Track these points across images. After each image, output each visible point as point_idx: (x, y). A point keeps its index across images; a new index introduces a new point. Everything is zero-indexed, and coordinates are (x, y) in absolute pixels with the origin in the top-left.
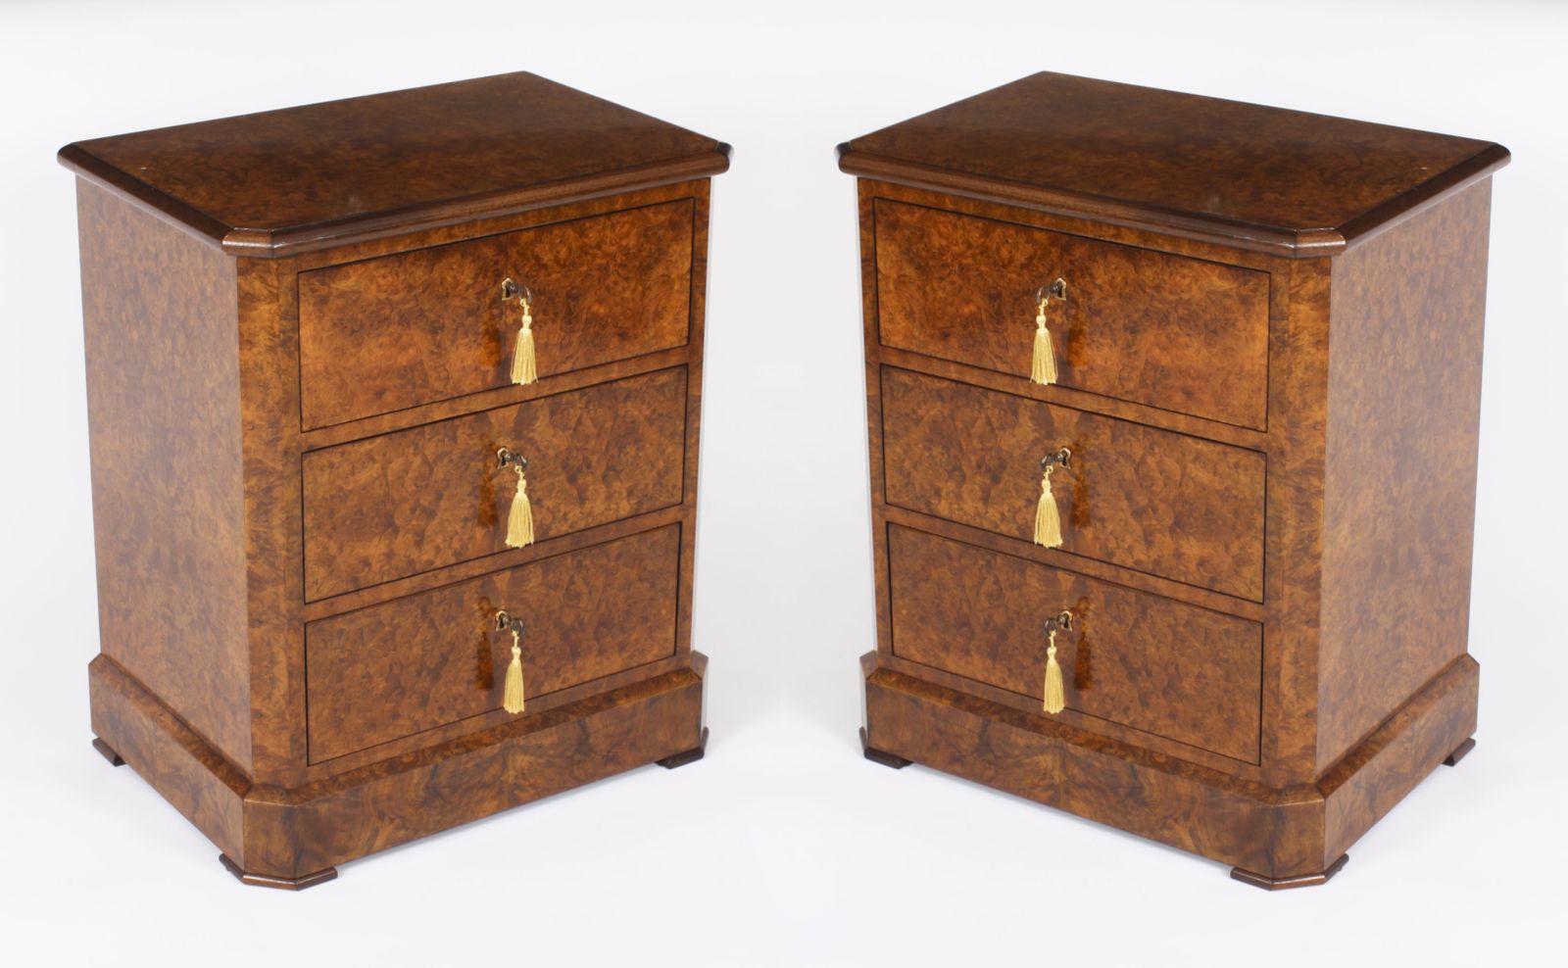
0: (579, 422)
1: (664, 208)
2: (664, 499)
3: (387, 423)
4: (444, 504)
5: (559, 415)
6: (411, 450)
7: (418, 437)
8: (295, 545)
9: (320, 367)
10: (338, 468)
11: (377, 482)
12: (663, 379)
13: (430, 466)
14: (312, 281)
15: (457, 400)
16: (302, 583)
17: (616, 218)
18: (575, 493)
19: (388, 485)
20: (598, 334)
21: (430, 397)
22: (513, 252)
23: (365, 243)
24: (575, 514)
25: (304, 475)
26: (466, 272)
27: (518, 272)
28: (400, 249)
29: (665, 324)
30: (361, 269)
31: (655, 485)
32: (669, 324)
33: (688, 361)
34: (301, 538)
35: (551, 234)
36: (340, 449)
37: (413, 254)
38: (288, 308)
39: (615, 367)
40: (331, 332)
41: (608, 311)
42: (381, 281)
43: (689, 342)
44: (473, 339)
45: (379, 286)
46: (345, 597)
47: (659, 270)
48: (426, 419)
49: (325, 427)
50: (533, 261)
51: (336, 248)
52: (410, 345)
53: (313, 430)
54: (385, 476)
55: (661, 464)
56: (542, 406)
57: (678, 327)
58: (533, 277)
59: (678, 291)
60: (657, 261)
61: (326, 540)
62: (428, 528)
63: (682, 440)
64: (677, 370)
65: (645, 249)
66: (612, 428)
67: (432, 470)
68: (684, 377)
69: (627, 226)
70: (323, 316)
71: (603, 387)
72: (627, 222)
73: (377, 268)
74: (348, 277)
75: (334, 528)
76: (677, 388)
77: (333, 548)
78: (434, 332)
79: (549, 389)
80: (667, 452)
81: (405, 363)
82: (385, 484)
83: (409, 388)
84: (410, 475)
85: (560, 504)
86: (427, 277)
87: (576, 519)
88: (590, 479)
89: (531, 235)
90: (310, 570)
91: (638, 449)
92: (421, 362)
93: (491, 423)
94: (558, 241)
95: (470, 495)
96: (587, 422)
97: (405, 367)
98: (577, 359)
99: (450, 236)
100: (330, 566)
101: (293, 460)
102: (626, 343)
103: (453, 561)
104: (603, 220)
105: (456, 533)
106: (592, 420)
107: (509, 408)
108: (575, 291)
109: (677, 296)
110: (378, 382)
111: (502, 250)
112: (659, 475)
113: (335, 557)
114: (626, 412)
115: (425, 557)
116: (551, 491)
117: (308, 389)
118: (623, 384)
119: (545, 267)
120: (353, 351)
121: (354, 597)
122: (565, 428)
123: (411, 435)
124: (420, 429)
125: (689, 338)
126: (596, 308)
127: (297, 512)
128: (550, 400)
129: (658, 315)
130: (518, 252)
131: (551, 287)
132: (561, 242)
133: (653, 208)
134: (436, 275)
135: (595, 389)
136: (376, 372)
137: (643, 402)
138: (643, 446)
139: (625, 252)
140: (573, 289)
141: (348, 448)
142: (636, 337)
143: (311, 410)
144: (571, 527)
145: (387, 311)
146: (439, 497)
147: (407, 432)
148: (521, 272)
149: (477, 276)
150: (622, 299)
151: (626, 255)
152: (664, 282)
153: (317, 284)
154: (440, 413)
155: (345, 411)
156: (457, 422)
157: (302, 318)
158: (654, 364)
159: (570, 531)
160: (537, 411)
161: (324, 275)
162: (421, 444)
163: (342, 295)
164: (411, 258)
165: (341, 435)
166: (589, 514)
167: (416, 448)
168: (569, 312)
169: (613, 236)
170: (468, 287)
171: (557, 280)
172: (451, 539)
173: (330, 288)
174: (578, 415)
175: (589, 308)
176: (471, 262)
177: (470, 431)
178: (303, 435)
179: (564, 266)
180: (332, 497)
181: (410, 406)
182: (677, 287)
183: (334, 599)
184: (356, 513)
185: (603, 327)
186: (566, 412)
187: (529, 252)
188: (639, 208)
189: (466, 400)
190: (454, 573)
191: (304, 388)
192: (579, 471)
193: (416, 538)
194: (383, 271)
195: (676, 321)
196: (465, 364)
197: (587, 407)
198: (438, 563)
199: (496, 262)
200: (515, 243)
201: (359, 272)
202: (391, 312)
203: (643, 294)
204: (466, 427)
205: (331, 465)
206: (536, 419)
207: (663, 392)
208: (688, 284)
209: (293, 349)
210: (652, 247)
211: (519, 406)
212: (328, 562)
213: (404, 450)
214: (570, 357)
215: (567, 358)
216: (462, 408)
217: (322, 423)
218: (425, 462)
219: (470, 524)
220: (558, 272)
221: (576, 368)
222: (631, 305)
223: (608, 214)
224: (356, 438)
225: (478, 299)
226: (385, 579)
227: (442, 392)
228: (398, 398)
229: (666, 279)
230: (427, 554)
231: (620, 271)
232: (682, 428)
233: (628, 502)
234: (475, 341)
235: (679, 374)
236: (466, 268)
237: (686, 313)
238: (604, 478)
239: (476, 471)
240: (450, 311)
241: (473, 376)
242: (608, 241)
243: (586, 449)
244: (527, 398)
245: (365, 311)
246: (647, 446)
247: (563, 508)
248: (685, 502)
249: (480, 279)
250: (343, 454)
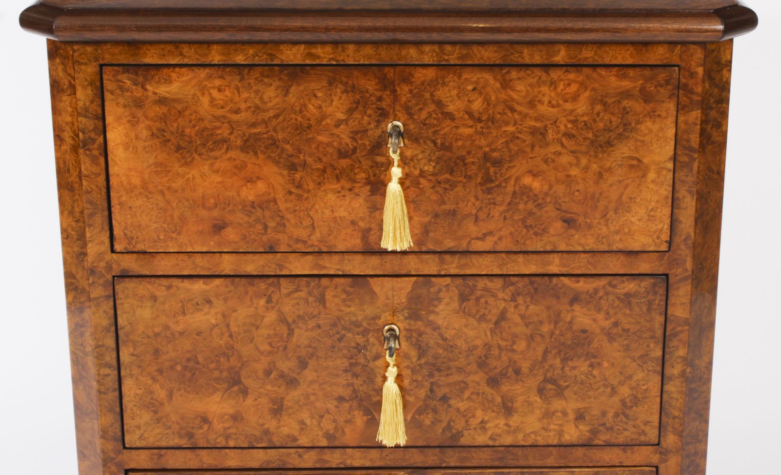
0: (503, 316)
1: (631, 72)
2: (628, 434)
3: (227, 265)
4: (309, 374)
5: (472, 302)
6: (262, 302)
7: (272, 289)
8: (109, 379)
9: (136, 181)
10: (164, 303)
11: (216, 331)
12: (630, 286)
13: (288, 325)
14: (120, 77)
15: (326, 257)
16: (119, 423)
17: (555, 74)
18: (499, 400)
19: (231, 336)
20: (530, 213)
21: (289, 245)
22: (404, 90)
23: (190, 43)
24: (497, 424)
25: (118, 302)
26: (334, 103)
27: (411, 115)
28: (240, 59)
29: (633, 220)
30: (187, 75)
31: (616, 415)
32: (640, 220)
33: (667, 272)
34: (116, 372)
35: (460, 77)
36: (165, 282)
37: (260, 69)
38: (88, 104)
39: (556, 259)
40: (147, 144)
41: (546, 187)
42: (215, 93)
43: (670, 247)
44: (349, 186)
45: (212, 100)
46: (177, 451)
47: (623, 150)
48: (281, 270)
49: (145, 253)
50: (432, 107)
51: (151, 43)
52: (258, 178)
53: (128, 253)
54: (228, 326)
55: (625, 391)
56: (447, 286)
57: (654, 227)
58: (434, 126)
59: (653, 181)
60: (621, 137)
61: (150, 382)
62: (289, 397)
63: (659, 369)
64: (651, 281)
65: (602, 119)
66: (552, 334)
67: (291, 332)
68: (662, 291)
69: (574, 87)
70: (137, 123)
71: (538, 279)
72: (575, 82)
73: (210, 77)
74: (168, 81)
75: (160, 371)
76: (650, 303)
77: (162, 394)
78: (293, 168)
79: (457, 267)
80: (635, 378)
81: (251, 198)
82: (227, 335)
83: (260, 227)
84: (264, 332)
85: (476, 409)
86: (277, 100)
87: (499, 431)
88: (518, 388)
89: (431, 73)
90: (129, 411)
91: (592, 365)
92: (275, 201)
93: (374, 293)
94: (470, 88)
95: (346, 371)
96: (513, 315)
97: (253, 203)
98: (500, 239)
99: (310, 55)
100: (156, 412)
101: (101, 281)
102: (572, 231)
103: (324, 443)
104: (538, 72)
105: (328, 411)
106: (523, 317)
107: (399, 279)
108: (495, 155)
109: (652, 186)
110: (216, 213)
111: (386, 84)
112: (623, 402)
113: (162, 404)
114: (573, 318)
115: (285, 430)
116: (462, 391)
117: (120, 204)
118: (565, 280)
119: (451, 116)
120: (181, 170)
121: (189, 454)
122: (482, 318)
123: (262, 285)
124: (275, 280)
125: (670, 243)
126: (527, 180)
127: (110, 342)
128: (459, 281)
129: (621, 206)
130: (411, 91)
131: (460, 143)
132: (474, 89)
133: (616, 69)
134: (292, 99)
135: (526, 280)
136: (212, 201)
137: (599, 310)
138: (599, 364)
139: (572, 118)
140: (494, 150)
141: (176, 282)
142: (590, 227)
143: (126, 228)
144: (491, 438)
145: (224, 132)
146: (303, 364)
147: (256, 281)
148: (415, 117)
149: (350, 111)
150: (568, 176)
151: (574, 122)
152: (632, 166)
153: (129, 82)
154: (301, 266)
155: (172, 239)
156: (325, 281)
157: (109, 119)
158: (615, 265)
159: (491, 443)
160: (440, 290)
161: (137, 74)
162: (275, 298)
163: (162, 101)
164: (256, 73)
165: (164, 265)
166: (517, 429)
167: (269, 300)
168: (488, 179)
169: (553, 94)
170: (339, 123)
171: (470, 136)
172: (322, 417)
173: (146, 90)
174: (501, 308)
175: (518, 179)
176: (342, 93)
177: (344, 296)
178: (114, 255)
179: (479, 120)
180: (157, 335)
181: (261, 250)
182: (652, 175)
183: (163, 452)
184: (188, 360)
185: (539, 206)
186: (483, 300)
187: (427, 95)
188: (594, 66)
189: (336, 258)
190: (326, 457)
191: (114, 202)
192: (504, 375)
193: (271, 405)
194: (217, 82)
195: (651, 218)
196: (337, 215)
197: (513, 299)
198: (304, 441)
199: (380, 99)
200: (407, 80)
201: (185, 78)
202: (231, 133)
203: (600, 175)
204: (339, 289)
205: (154, 298)
206: (439, 300)
207: (630, 303)
208: (671, 175)
209: (96, 153)
210: (614, 119)
211: (415, 278)
212: (153, 406)
213: (252, 300)
214: (491, 233)
215: (485, 235)
216: (332, 265)
217: (140, 247)
218: (282, 320)
219: (346, 405)
220: (471, 127)
221: (498, 248)
222: (581, 187)
223: (547, 67)
224: (185, 273)
225: (354, 139)
226: (232, 444)
227: (305, 242)
228: (244, 238)
229: (635, 162)
230: (287, 427)
231: (564, 140)
232: (659, 353)
233: (577, 427)
234: (350, 190)
235: (654, 285)
236: (336, 99)
237: (667, 211)
238: (541, 391)
239: (353, 344)
240: (313, 146)
241: (349, 231)
242: (546, 99)
243: (513, 351)
244: (426, 273)
245: (194, 126)
246: (606, 364)
247: (479, 413)
248: (663, 443)
249: (356, 115)
250: (169, 287)
